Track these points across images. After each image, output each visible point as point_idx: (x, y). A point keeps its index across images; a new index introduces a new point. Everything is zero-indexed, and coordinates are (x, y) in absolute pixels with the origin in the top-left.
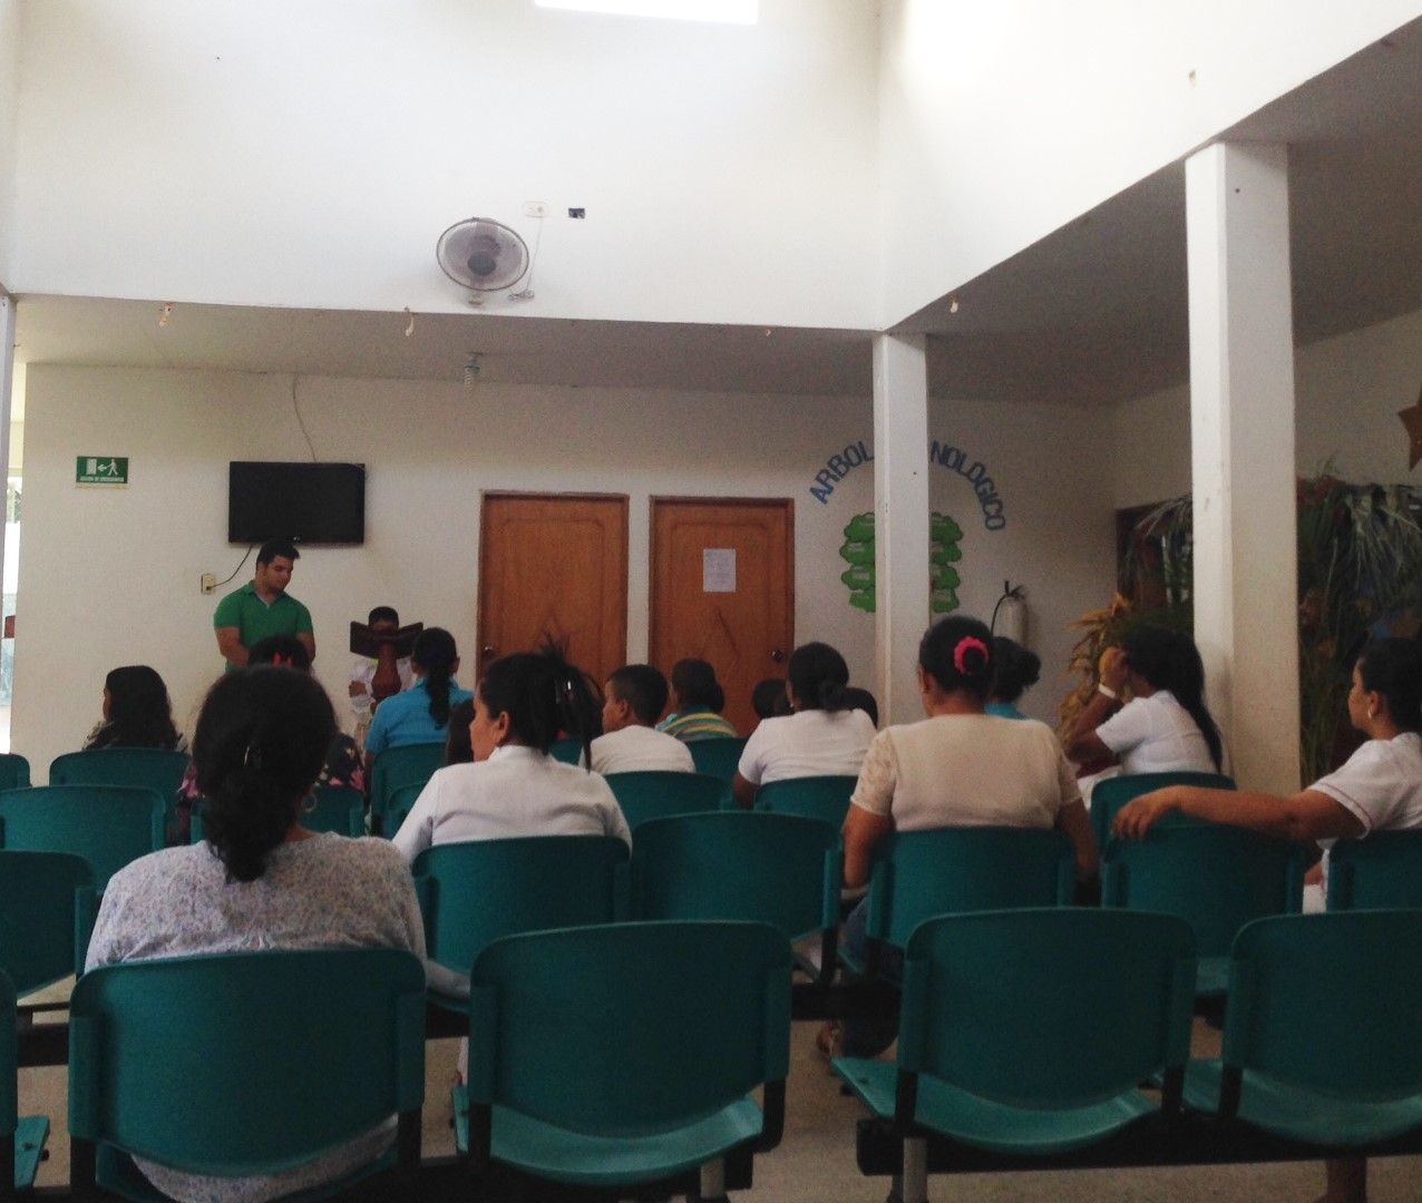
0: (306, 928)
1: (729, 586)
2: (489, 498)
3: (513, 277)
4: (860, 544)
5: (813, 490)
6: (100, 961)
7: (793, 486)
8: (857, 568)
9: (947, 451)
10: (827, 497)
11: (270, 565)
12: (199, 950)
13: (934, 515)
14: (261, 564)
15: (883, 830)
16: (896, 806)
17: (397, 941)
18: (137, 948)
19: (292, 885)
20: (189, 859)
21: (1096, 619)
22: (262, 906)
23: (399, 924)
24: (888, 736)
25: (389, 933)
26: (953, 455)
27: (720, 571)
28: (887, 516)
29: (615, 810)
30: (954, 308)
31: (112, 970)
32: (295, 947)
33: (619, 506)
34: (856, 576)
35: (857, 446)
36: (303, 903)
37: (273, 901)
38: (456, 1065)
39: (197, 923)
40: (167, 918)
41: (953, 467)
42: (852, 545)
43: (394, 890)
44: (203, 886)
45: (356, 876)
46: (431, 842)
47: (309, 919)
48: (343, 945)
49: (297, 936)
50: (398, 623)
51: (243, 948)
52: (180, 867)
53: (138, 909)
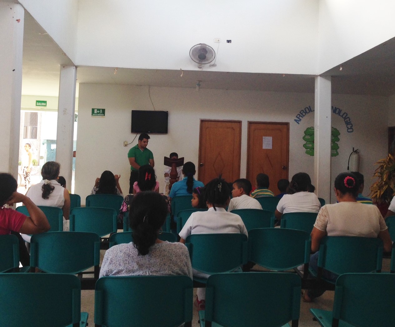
0: (160, 269)
1: (270, 147)
2: (202, 121)
3: (211, 60)
4: (309, 136)
5: (295, 120)
6: (103, 275)
7: (290, 119)
8: (307, 143)
9: (336, 109)
10: (299, 122)
11: (142, 141)
12: (130, 275)
13: (332, 128)
14: (140, 140)
15: (324, 236)
16: (328, 229)
17: (185, 274)
18: (113, 273)
19: (156, 257)
20: (128, 247)
21: (383, 162)
22: (148, 262)
23: (186, 269)
24: (326, 208)
25: (183, 271)
26: (338, 110)
27: (267, 143)
28: (318, 130)
29: (243, 226)
30: (341, 69)
31: (106, 278)
32: (157, 275)
33: (239, 124)
34: (307, 145)
35: (309, 108)
36: (159, 262)
37: (151, 261)
38: (196, 293)
39: (130, 266)
40: (122, 265)
41: (337, 114)
42: (306, 136)
43: (184, 258)
44: (131, 256)
45: (174, 254)
46: (191, 234)
47: (161, 267)
48: (170, 274)
49: (157, 272)
50: (178, 157)
51: (143, 275)
52: (125, 250)
53: (114, 261)
